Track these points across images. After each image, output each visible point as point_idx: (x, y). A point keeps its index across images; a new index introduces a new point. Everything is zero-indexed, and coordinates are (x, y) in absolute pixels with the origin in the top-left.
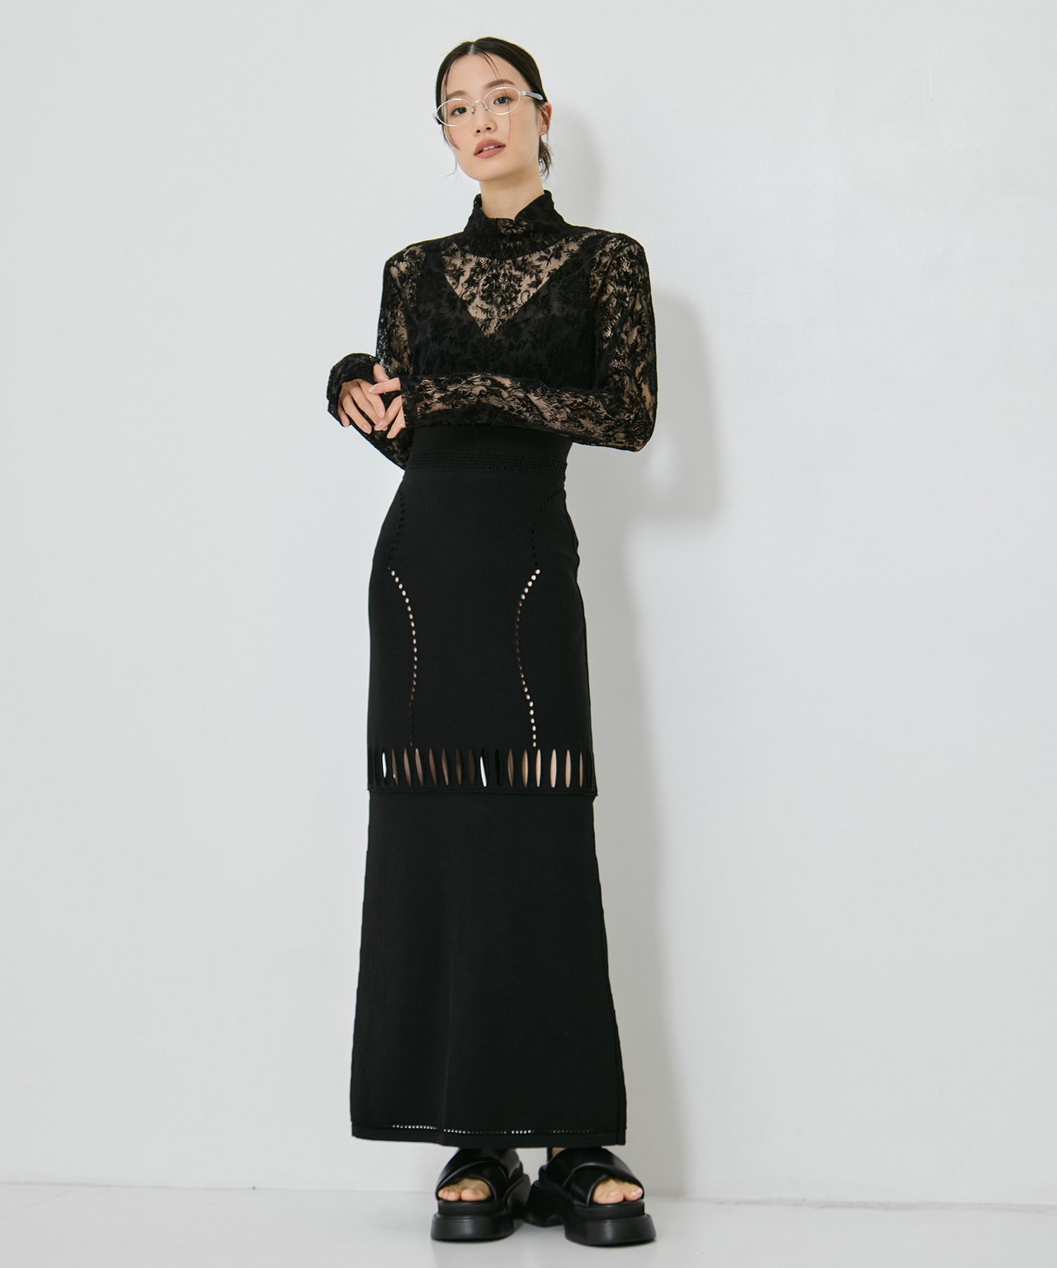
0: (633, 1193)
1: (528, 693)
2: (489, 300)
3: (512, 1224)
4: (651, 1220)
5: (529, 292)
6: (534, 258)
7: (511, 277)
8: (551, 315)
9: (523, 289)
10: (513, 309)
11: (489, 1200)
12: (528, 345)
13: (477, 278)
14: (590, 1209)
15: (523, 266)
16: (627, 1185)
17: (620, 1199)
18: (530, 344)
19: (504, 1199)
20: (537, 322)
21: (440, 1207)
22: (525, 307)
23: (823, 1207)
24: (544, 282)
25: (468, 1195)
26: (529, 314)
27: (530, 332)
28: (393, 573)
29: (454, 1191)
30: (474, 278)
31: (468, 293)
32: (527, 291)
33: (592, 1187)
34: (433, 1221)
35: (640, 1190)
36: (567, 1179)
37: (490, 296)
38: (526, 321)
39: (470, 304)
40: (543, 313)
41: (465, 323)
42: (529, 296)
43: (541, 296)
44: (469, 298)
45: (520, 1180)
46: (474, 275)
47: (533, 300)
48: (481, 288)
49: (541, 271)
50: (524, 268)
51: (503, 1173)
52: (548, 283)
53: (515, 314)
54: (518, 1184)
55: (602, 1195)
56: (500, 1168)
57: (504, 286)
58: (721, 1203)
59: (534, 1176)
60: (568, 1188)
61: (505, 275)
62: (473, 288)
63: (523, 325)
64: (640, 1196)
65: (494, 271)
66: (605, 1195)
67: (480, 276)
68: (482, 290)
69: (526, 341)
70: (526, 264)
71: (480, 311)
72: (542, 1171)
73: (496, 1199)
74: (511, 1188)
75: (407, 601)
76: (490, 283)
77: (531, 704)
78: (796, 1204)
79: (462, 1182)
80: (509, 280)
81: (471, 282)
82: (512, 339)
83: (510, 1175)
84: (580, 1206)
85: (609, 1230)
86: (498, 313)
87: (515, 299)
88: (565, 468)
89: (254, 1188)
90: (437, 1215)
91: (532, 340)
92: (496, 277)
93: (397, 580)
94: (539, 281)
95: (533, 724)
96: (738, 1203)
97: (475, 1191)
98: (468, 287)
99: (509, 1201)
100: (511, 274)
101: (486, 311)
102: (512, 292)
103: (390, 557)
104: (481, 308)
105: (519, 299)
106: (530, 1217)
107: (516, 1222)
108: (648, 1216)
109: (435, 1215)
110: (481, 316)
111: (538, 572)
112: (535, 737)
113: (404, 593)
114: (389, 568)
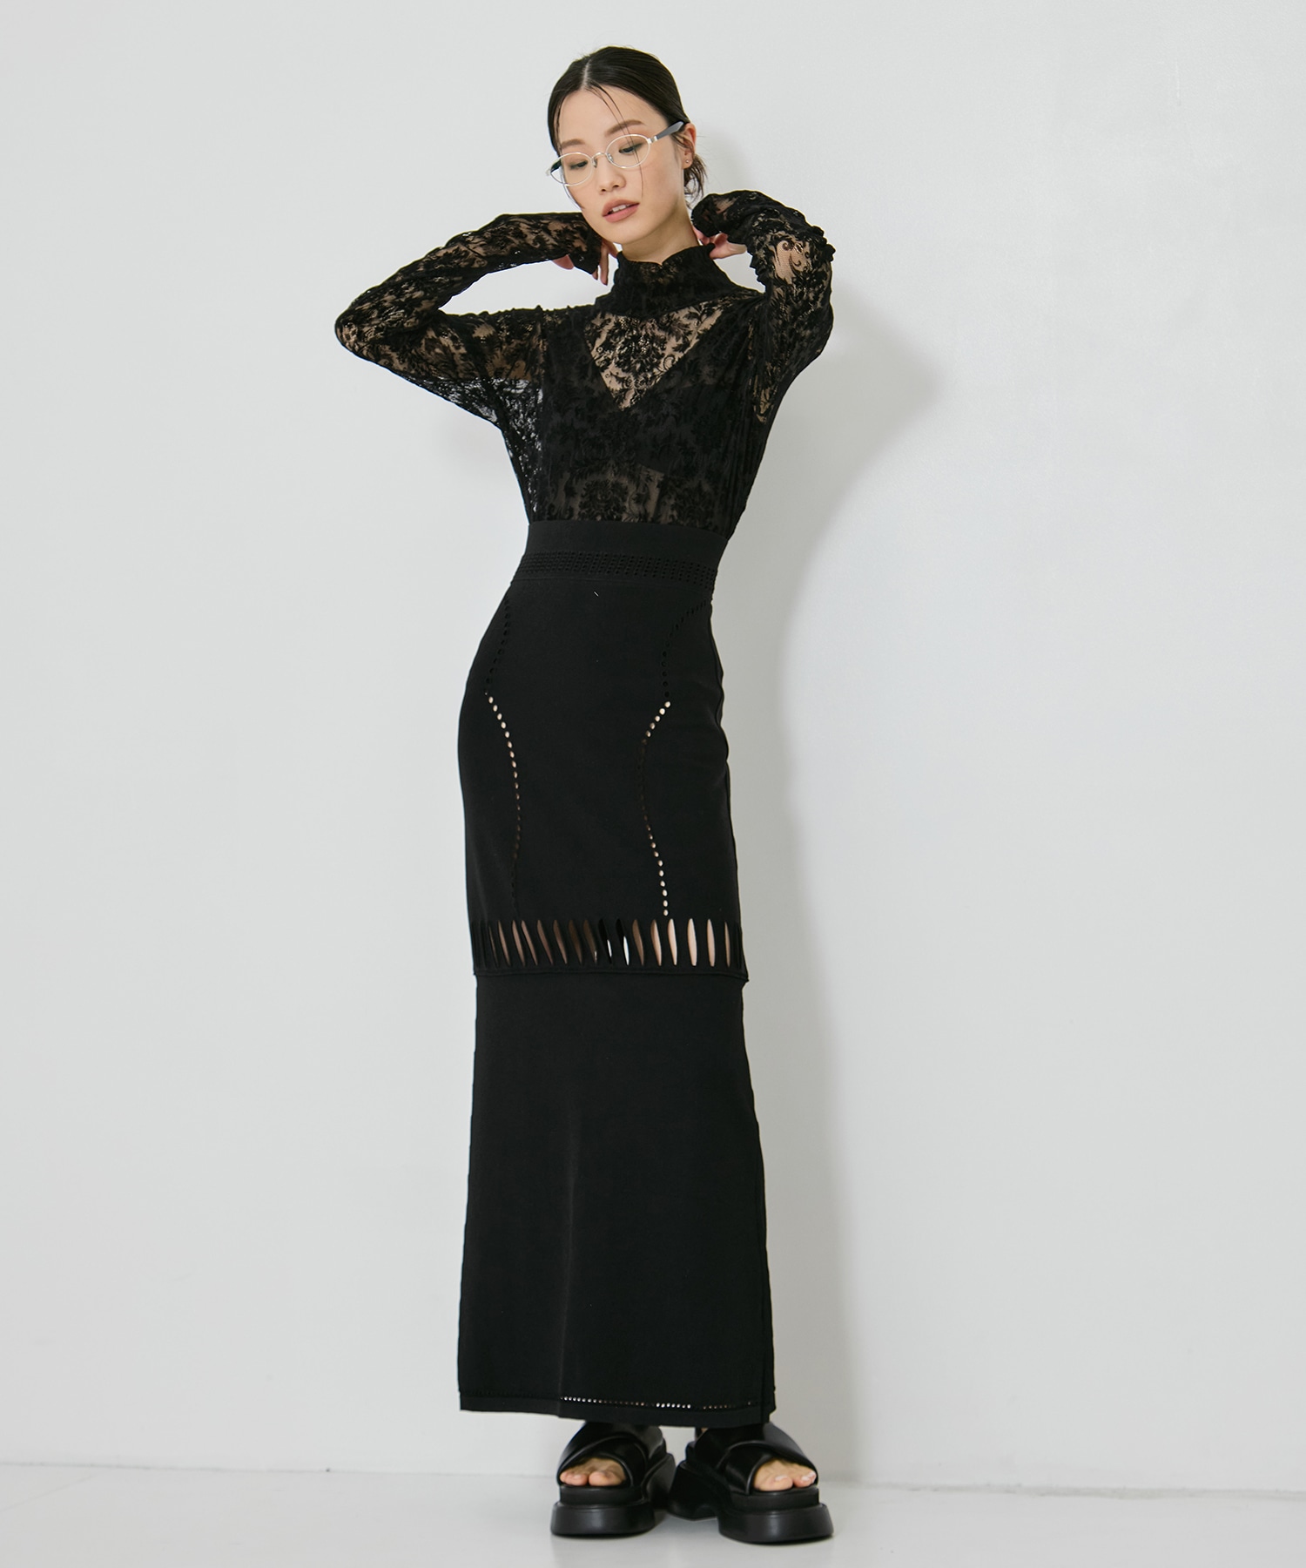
0: (805, 1477)
1: (656, 849)
2: (626, 367)
3: (653, 1517)
4: (827, 1511)
5: (673, 356)
6: (682, 315)
7: (653, 339)
8: (700, 381)
9: (667, 353)
10: (654, 376)
11: (623, 1485)
12: (671, 419)
13: (615, 340)
14: (750, 1497)
15: (668, 324)
16: (796, 1467)
17: (788, 1485)
18: (672, 418)
19: (642, 1483)
20: (681, 392)
21: (562, 1494)
22: (668, 375)
23: (1042, 1495)
24: (692, 345)
25: (597, 1479)
26: (672, 383)
27: (672, 404)
28: (491, 700)
29: (579, 1473)
30: (612, 341)
31: (602, 358)
32: (672, 356)
33: (753, 1469)
34: (554, 1512)
35: (812, 1473)
36: (722, 1460)
37: (628, 362)
38: (669, 391)
39: (603, 371)
40: (690, 380)
41: (596, 394)
42: (673, 361)
43: (688, 361)
44: (602, 365)
45: (662, 1460)
46: (611, 337)
47: (677, 367)
48: (617, 352)
49: (690, 333)
50: (669, 328)
51: (643, 1452)
52: (698, 345)
53: (655, 384)
54: (660, 1466)
55: (766, 1479)
56: (636, 1445)
57: (644, 349)
58: (915, 1489)
59: (679, 1456)
60: (722, 1471)
61: (646, 336)
62: (608, 352)
63: (665, 396)
64: (813, 1481)
65: (635, 332)
66: (769, 1480)
67: (618, 339)
68: (619, 354)
69: (668, 415)
70: (672, 322)
71: (614, 379)
72: (689, 1449)
73: (632, 1484)
74: (651, 1470)
75: (507, 735)
76: (628, 346)
77: (661, 863)
78: (1008, 1490)
79: (588, 1463)
80: (651, 342)
81: (607, 346)
82: (650, 413)
83: (650, 1455)
84: (738, 1493)
85: (774, 1523)
86: (636, 383)
87: (657, 365)
90: (559, 1504)
91: (674, 413)
92: (636, 339)
94: (687, 344)
95: (663, 888)
96: (936, 1490)
97: (606, 1474)
98: (603, 352)
99: (648, 1487)
100: (653, 334)
101: (621, 380)
102: (653, 356)
103: (488, 680)
104: (616, 377)
105: (661, 365)
106: (676, 1507)
107: (657, 1514)
109: (556, 1504)
110: (615, 386)
111: (668, 705)
112: (666, 904)
113: (504, 725)
114: (487, 693)
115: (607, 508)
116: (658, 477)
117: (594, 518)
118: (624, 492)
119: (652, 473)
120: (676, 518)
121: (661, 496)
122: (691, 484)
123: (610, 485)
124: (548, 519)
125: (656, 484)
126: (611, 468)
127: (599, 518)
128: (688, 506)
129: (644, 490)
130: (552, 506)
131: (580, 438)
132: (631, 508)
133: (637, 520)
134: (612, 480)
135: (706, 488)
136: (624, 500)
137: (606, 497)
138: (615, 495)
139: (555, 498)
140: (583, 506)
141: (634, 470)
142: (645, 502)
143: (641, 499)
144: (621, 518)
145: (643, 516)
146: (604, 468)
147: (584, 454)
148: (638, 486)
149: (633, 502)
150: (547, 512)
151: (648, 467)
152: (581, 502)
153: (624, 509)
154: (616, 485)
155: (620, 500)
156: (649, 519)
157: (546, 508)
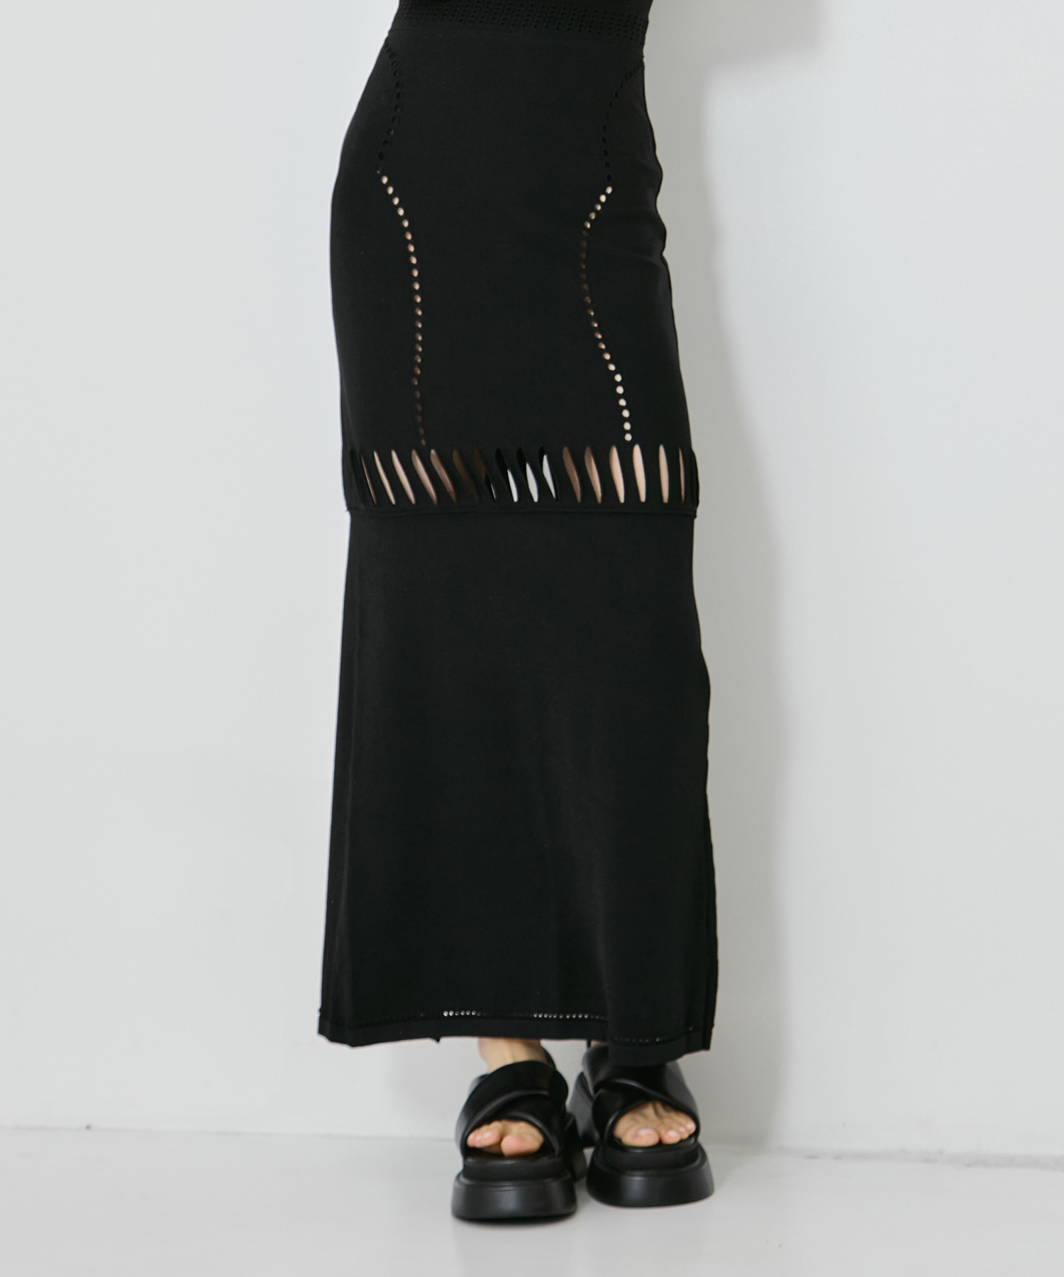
1: (611, 361)
17: (653, 1141)
23: (969, 1165)
28: (385, 180)
35: (691, 1126)
55: (629, 1129)
58: (813, 1157)
66: (633, 1131)
75: (406, 224)
77: (618, 378)
78: (927, 1159)
88: (646, 29)
90: (462, 1179)
93: (391, 190)
95: (624, 407)
96: (838, 1157)
103: (380, 154)
111: (609, 190)
112: (627, 426)
113: (401, 212)
114: (376, 170)
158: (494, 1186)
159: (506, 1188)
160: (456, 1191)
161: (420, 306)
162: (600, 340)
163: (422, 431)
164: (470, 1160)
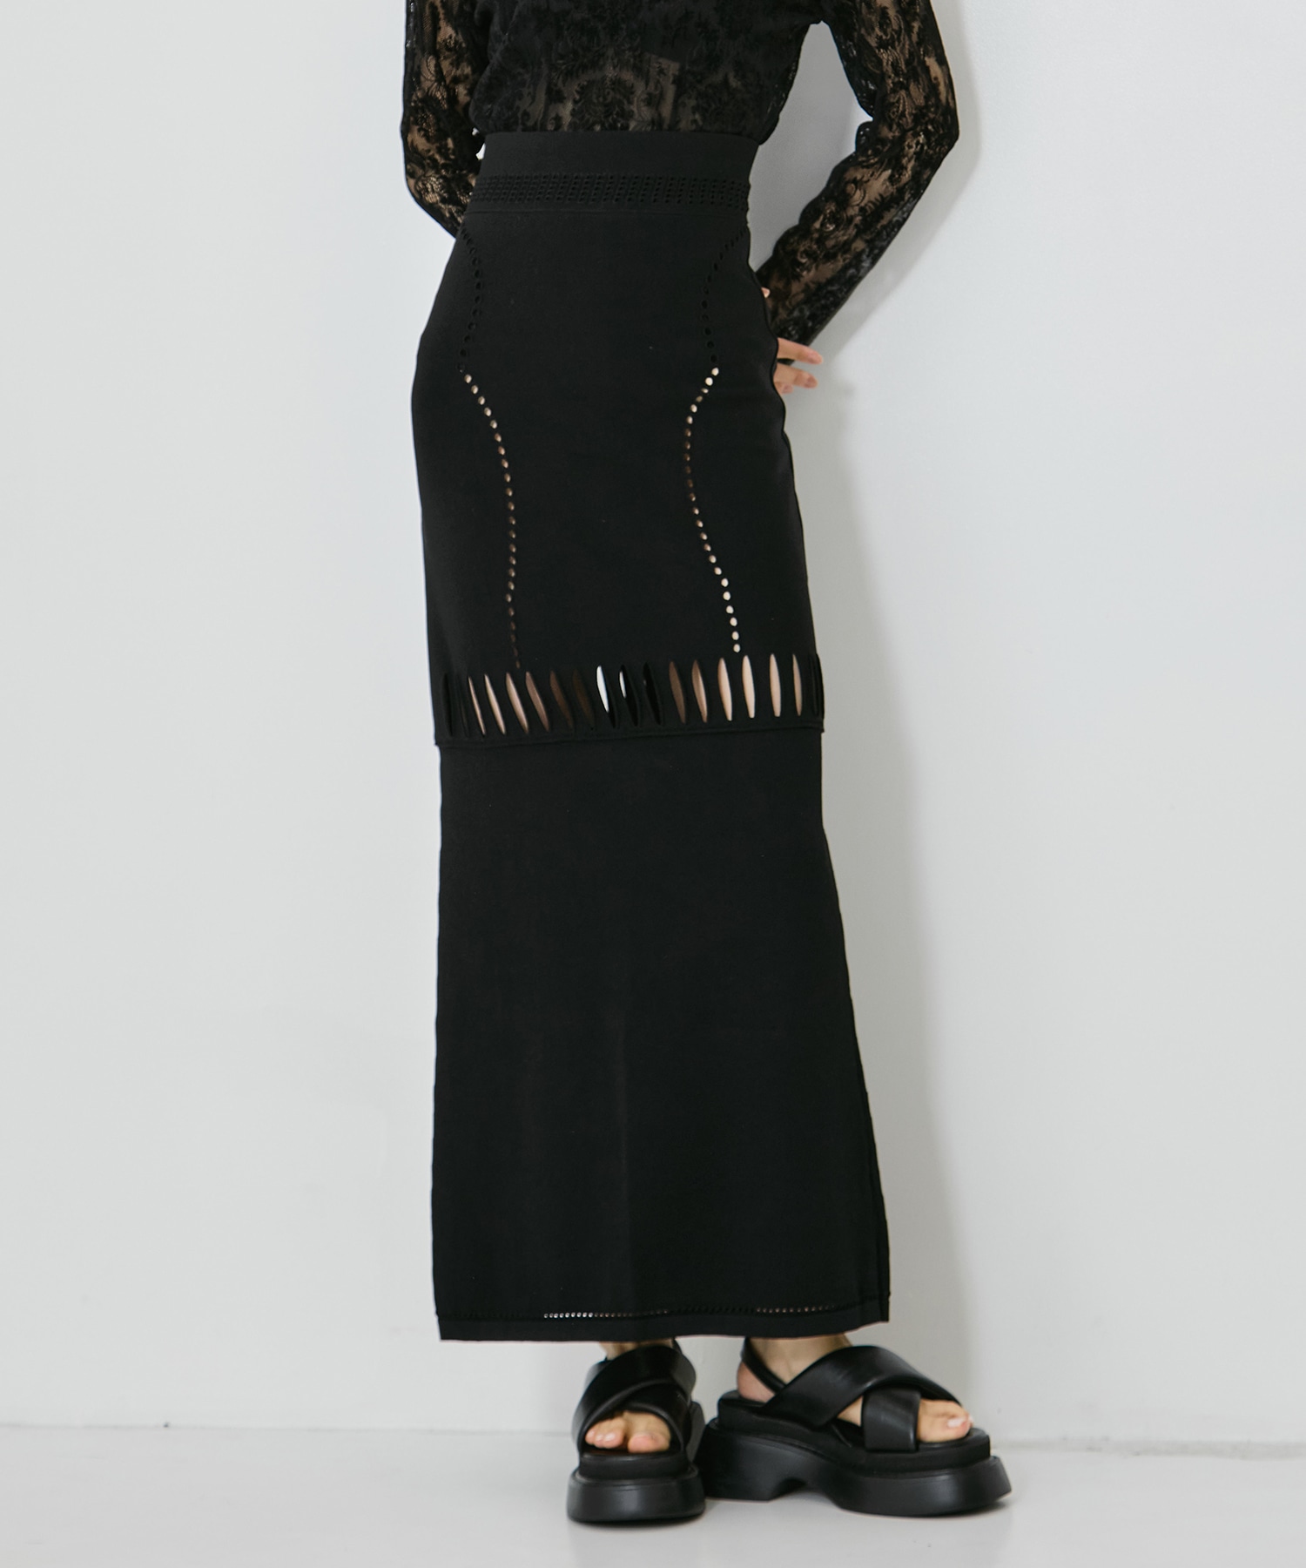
1: (717, 565)
11: (672, 1450)
21: (582, 1459)
23: (1138, 1454)
28: (469, 379)
29: (614, 1430)
34: (570, 1487)
75: (494, 425)
77: (725, 583)
78: (1091, 1447)
79: (626, 1416)
88: (747, 193)
89: (166, 1426)
90: (578, 1478)
93: (475, 390)
95: (731, 615)
97: (649, 1435)
103: (461, 352)
108: (995, 1458)
109: (573, 1477)
111: (716, 372)
112: (736, 636)
113: (488, 413)
114: (459, 368)
115: (608, 114)
116: (673, 68)
117: (590, 128)
118: (629, 92)
119: (665, 63)
120: (700, 123)
121: (678, 96)
122: (717, 78)
123: (608, 82)
124: (524, 130)
125: (671, 79)
126: (610, 61)
127: (598, 128)
128: (713, 106)
129: (656, 88)
130: (526, 114)
131: (562, 23)
132: (641, 113)
133: (649, 128)
134: (610, 75)
135: (734, 82)
136: (630, 103)
137: (605, 99)
138: (618, 96)
139: (531, 104)
140: (573, 113)
141: (641, 61)
142: (658, 104)
143: (653, 101)
144: (627, 127)
145: (657, 123)
146: (601, 63)
147: (571, 45)
148: (647, 84)
149: (642, 104)
150: (520, 121)
151: (661, 56)
152: (574, 110)
153: (630, 115)
154: (618, 83)
155: (625, 102)
156: (665, 126)
157: (519, 115)
158: (614, 1486)
159: (627, 1488)
160: (572, 1491)
161: (514, 514)
162: (705, 542)
163: (516, 653)
164: (587, 1456)
